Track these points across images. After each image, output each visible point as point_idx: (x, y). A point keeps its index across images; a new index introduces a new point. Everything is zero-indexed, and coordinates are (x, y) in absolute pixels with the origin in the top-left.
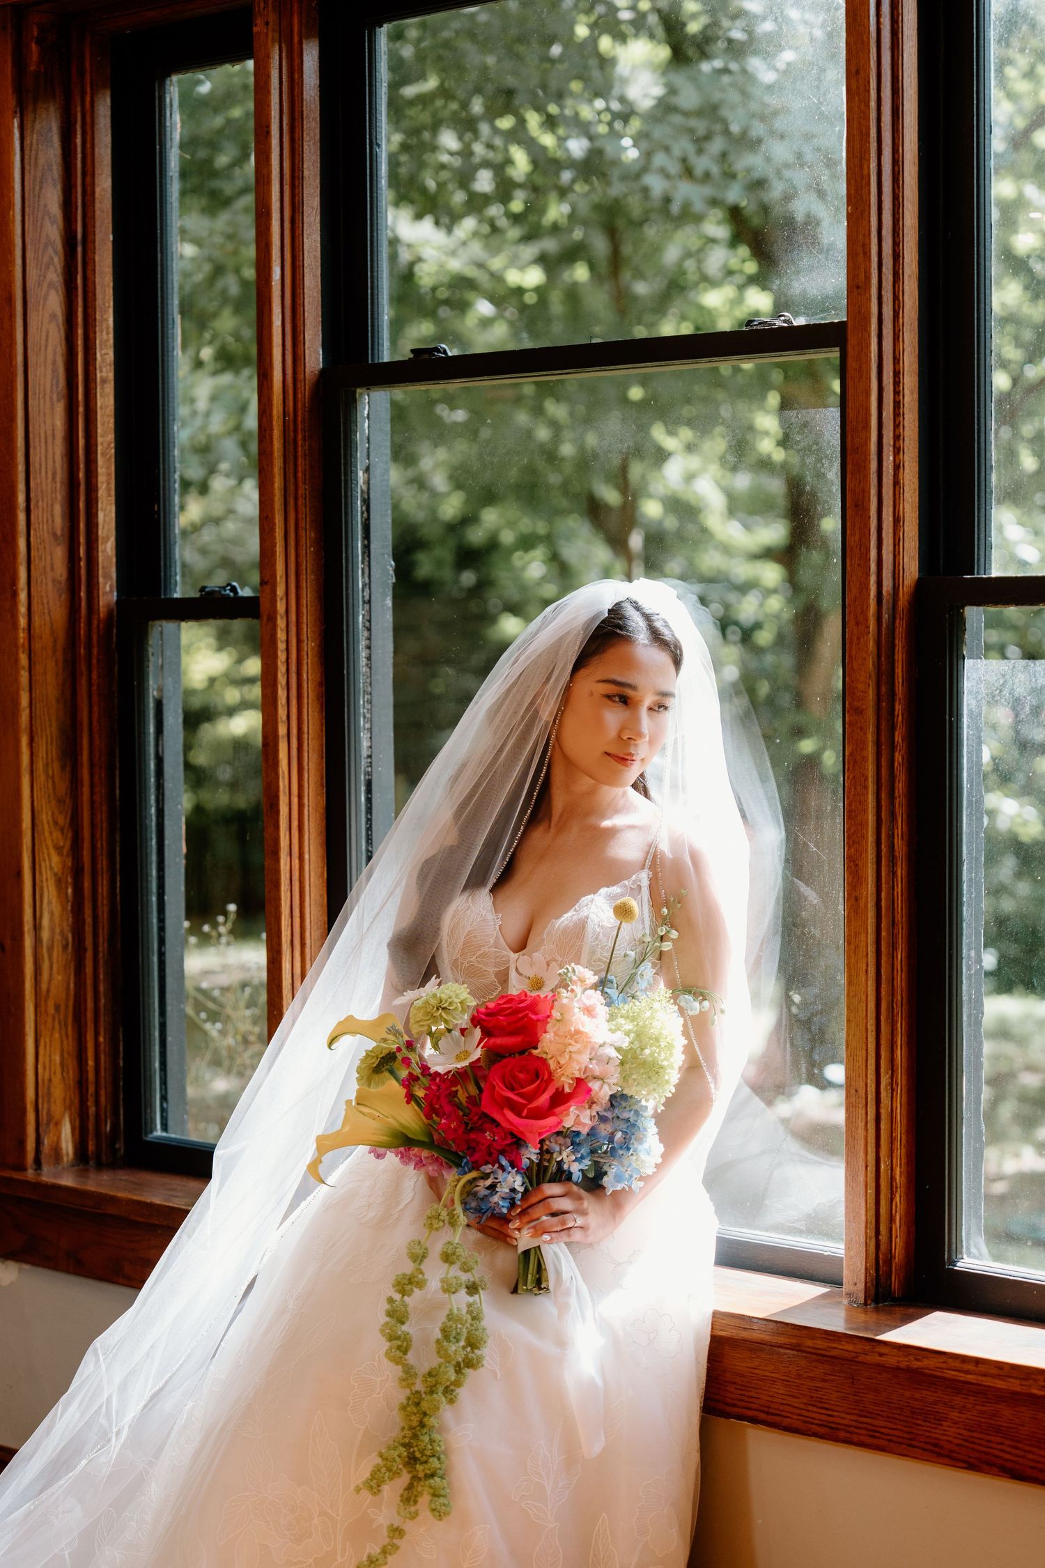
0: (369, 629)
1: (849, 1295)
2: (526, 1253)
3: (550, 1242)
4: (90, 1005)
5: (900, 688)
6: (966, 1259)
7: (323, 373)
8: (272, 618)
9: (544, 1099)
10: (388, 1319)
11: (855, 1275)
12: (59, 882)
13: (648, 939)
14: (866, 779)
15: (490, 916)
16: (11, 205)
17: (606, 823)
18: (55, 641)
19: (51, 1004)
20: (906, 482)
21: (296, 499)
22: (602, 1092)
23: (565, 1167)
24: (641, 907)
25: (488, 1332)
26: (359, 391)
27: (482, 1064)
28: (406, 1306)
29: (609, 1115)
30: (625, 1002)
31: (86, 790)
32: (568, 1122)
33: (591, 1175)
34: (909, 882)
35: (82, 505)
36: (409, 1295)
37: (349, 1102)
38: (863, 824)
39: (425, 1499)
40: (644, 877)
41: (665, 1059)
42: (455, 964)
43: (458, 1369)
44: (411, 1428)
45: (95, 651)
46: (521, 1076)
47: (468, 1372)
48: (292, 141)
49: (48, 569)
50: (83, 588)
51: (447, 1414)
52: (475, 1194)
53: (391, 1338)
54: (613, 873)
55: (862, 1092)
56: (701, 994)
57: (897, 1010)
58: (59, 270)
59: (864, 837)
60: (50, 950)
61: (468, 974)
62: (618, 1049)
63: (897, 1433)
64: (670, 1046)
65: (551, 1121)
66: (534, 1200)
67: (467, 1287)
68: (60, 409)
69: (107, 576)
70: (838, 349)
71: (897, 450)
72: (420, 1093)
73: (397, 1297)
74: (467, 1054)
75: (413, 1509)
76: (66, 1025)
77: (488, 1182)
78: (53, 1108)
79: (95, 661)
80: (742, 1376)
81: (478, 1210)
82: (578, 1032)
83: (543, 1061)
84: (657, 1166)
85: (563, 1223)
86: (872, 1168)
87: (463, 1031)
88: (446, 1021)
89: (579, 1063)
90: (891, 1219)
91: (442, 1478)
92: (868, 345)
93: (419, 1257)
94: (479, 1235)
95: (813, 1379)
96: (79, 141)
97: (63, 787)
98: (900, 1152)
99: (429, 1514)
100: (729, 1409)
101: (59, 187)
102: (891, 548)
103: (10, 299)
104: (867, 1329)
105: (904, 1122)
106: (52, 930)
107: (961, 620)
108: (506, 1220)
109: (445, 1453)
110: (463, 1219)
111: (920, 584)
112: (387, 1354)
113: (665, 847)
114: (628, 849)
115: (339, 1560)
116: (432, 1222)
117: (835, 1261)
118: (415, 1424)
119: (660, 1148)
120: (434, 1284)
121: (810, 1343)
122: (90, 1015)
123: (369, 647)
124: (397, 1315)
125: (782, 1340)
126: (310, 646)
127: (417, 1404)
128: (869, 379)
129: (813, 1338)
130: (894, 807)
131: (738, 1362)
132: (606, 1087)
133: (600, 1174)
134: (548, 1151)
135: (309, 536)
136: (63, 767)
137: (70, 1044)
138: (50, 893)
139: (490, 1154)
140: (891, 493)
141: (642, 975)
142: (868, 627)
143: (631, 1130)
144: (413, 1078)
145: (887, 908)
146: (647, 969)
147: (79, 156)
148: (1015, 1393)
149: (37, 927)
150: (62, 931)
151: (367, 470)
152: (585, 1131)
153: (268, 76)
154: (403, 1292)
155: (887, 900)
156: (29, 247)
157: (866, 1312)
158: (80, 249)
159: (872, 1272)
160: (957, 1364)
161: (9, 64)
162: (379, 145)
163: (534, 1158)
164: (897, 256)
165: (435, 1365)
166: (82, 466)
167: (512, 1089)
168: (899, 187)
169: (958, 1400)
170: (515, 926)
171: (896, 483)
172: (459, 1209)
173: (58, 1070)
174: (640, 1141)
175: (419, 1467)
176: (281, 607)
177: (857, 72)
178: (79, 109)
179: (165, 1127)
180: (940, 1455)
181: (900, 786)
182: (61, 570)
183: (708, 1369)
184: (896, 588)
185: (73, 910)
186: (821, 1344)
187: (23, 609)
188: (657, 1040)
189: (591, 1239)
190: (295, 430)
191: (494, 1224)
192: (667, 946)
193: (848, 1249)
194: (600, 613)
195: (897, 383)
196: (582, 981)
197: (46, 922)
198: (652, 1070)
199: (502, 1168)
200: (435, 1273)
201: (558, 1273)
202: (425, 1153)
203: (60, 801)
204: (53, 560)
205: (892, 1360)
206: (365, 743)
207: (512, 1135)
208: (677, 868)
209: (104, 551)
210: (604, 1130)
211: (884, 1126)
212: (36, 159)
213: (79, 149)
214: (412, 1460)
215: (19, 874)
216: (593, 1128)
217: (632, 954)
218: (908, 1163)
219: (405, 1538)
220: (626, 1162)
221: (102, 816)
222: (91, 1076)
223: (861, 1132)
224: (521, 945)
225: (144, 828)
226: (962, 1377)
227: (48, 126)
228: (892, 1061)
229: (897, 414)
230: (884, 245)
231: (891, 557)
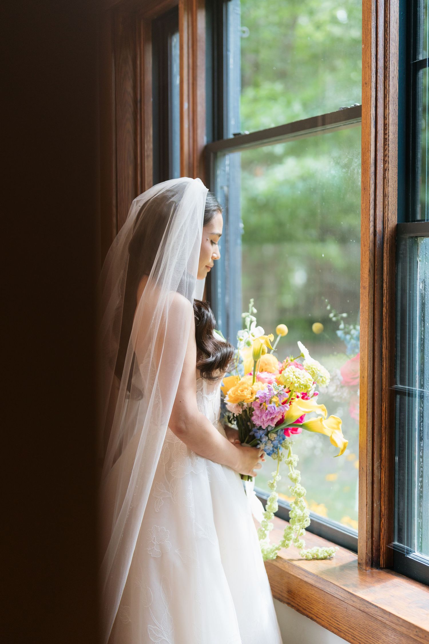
1: (359, 564)
5: (386, 277)
6: (416, 553)
7: (205, 146)
11: (362, 556)
20: (390, 177)
38: (366, 341)
55: (365, 469)
59: (367, 348)
68: (131, 167)
71: (385, 162)
90: (380, 530)
92: (370, 111)
98: (385, 499)
102: (382, 209)
105: (387, 484)
107: (417, 245)
111: (397, 227)
128: (370, 128)
130: (382, 332)
140: (382, 183)
145: (378, 382)
155: (378, 377)
156: (118, 104)
157: (366, 574)
158: (139, 105)
159: (370, 555)
164: (386, 68)
168: (387, 34)
171: (384, 178)
181: (386, 324)
184: (384, 228)
195: (385, 129)
211: (375, 486)
218: (389, 504)
223: (365, 488)
228: (381, 455)
229: (385, 145)
230: (379, 62)
231: (382, 213)
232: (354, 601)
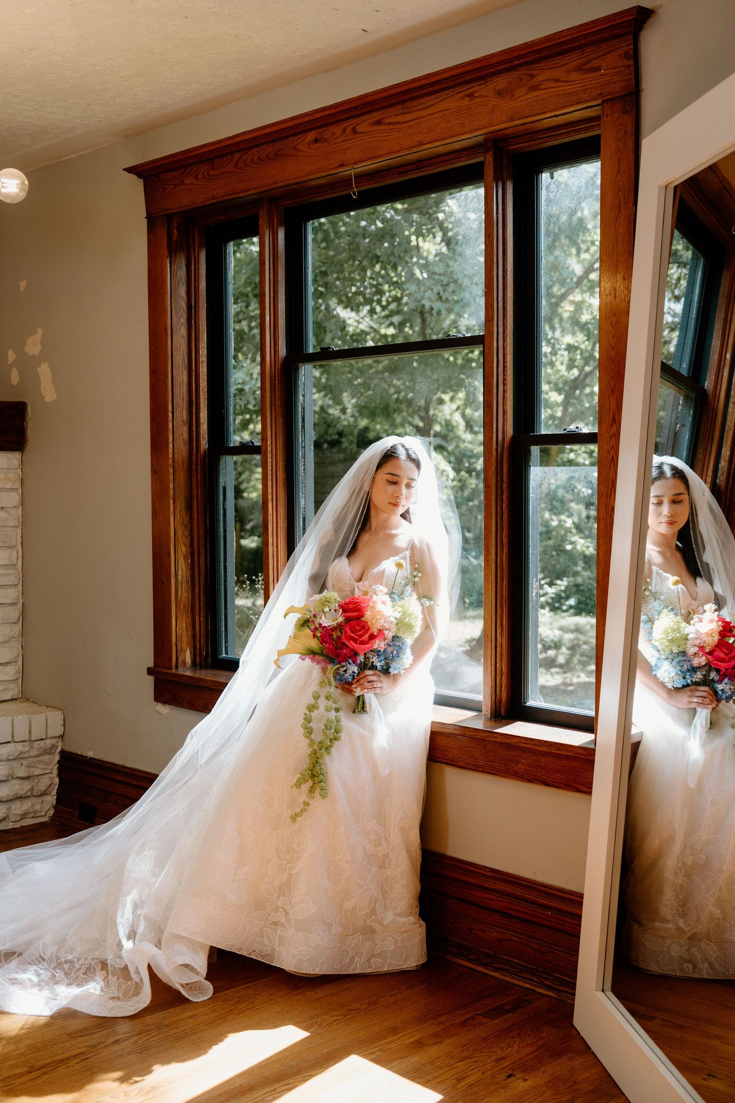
0: (304, 458)
1: (485, 715)
2: (359, 697)
3: (367, 692)
4: (197, 605)
5: (505, 478)
6: (531, 701)
7: (286, 357)
8: (266, 454)
9: (366, 637)
10: (304, 721)
11: (487, 708)
12: (185, 557)
13: (409, 576)
14: (492, 513)
15: (347, 568)
16: (166, 293)
17: (394, 532)
18: (184, 463)
19: (182, 604)
20: (508, 397)
21: (275, 407)
22: (389, 635)
23: (375, 664)
24: (407, 564)
25: (343, 727)
26: (300, 364)
27: (343, 624)
28: (311, 716)
29: (391, 644)
30: (400, 601)
31: (196, 522)
32: (375, 647)
33: (385, 668)
34: (509, 554)
35: (194, 410)
36: (312, 712)
37: (290, 637)
38: (491, 531)
39: (318, 791)
40: (408, 553)
41: (414, 623)
42: (333, 586)
43: (331, 740)
44: (313, 764)
45: (199, 467)
46: (357, 628)
47: (335, 742)
48: (274, 267)
49: (181, 435)
50: (194, 443)
51: (327, 759)
52: (339, 674)
53: (305, 728)
54: (396, 551)
55: (490, 636)
56: (430, 598)
57: (504, 604)
58: (185, 318)
59: (491, 536)
60: (182, 584)
61: (339, 590)
62: (396, 618)
63: (501, 768)
64: (416, 618)
65: (369, 645)
66: (362, 676)
67: (335, 709)
68: (185, 373)
69: (203, 438)
70: (482, 345)
71: (504, 385)
72: (319, 634)
73: (308, 713)
74: (337, 619)
75: (313, 795)
76: (188, 613)
77: (344, 669)
78: (183, 645)
79: (199, 471)
80: (442, 746)
81: (340, 680)
82: (379, 611)
83: (366, 622)
84: (411, 664)
85: (373, 685)
86: (493, 666)
87: (335, 610)
88: (328, 606)
89: (380, 623)
90: (501, 686)
91: (324, 783)
92: (493, 343)
93: (316, 697)
94: (341, 691)
95: (469, 747)
96: (193, 268)
97: (186, 521)
98: (505, 660)
99: (319, 797)
100: (438, 760)
101: (185, 286)
102: (502, 423)
103: (166, 330)
104: (491, 728)
105: (506, 647)
106: (182, 576)
107: (529, 451)
108: (351, 684)
109: (326, 773)
110: (334, 683)
111: (513, 437)
112: (304, 735)
113: (417, 542)
114: (401, 541)
115: (285, 815)
116: (322, 684)
117: (480, 702)
118: (314, 762)
119: (412, 658)
120: (322, 709)
121: (468, 733)
122: (197, 609)
123: (304, 465)
124: (308, 720)
125: (457, 732)
126: (281, 464)
127: (315, 754)
128: (493, 357)
129: (469, 731)
130: (503, 524)
131: (441, 741)
132: (390, 633)
133: (389, 668)
134: (368, 658)
135: (280, 421)
136: (187, 513)
137: (189, 620)
138: (181, 561)
139: (345, 658)
140: (502, 402)
141: (406, 591)
142: (492, 454)
143: (400, 649)
144: (316, 629)
145: (500, 564)
146: (409, 588)
147: (193, 274)
148: (547, 752)
149: (176, 575)
150: (186, 577)
151: (304, 396)
152: (382, 650)
153: (265, 241)
154: (310, 711)
155: (500, 561)
156: (173, 309)
157: (491, 722)
158: (193, 310)
159: (494, 706)
160: (524, 741)
161: (166, 238)
162: (308, 268)
163: (362, 660)
164: (504, 308)
165: (322, 739)
166: (194, 395)
167: (353, 633)
168: (505, 281)
169: (524, 755)
170: (357, 572)
171: (504, 397)
172: (332, 679)
173: (185, 631)
174: (403, 654)
175: (316, 779)
176: (269, 449)
177: (489, 236)
178: (193, 255)
179: (227, 653)
180: (518, 777)
181: (505, 517)
182: (186, 435)
183: (430, 744)
184: (504, 439)
185: (190, 569)
186: (472, 734)
187: (171, 451)
188: (411, 615)
189: (384, 692)
190: (275, 380)
191: (346, 686)
192: (417, 579)
193: (484, 697)
194: (387, 447)
195: (504, 358)
196: (381, 591)
197: (180, 573)
198: (409, 627)
199: (350, 663)
200: (322, 703)
201: (370, 705)
202: (320, 658)
203: (185, 526)
204: (183, 432)
205: (499, 740)
206: (302, 503)
207: (354, 651)
208: (421, 550)
209: (203, 428)
210: (390, 650)
211: (498, 649)
212: (176, 276)
213: (193, 271)
214: (313, 776)
215: (169, 554)
216: (385, 649)
217: (403, 582)
218: (508, 664)
219: (310, 806)
220: (398, 662)
221: (202, 532)
222: (198, 633)
223: (489, 652)
224: (360, 580)
225: (218, 536)
226: (526, 746)
227: (181, 262)
228: (502, 624)
229: (504, 371)
230: (499, 304)
231: (502, 426)
232: (495, 738)
